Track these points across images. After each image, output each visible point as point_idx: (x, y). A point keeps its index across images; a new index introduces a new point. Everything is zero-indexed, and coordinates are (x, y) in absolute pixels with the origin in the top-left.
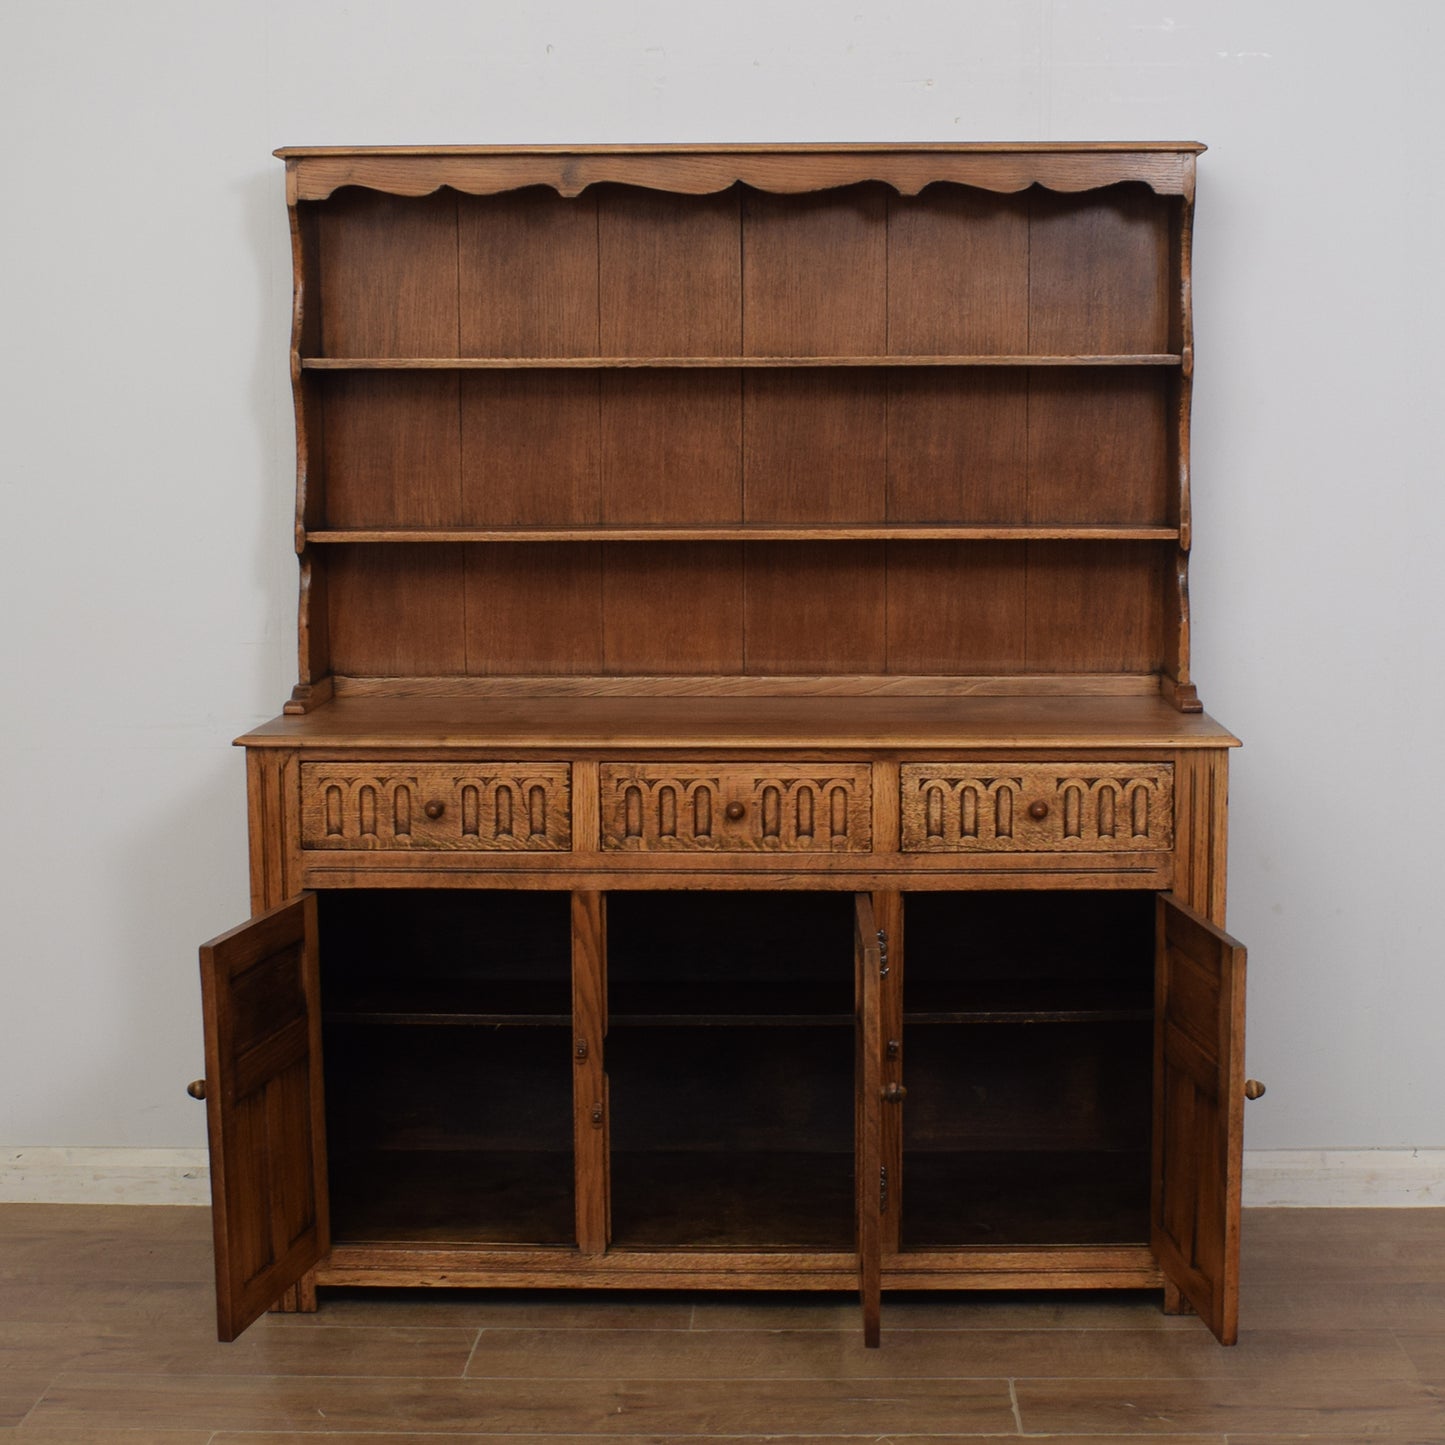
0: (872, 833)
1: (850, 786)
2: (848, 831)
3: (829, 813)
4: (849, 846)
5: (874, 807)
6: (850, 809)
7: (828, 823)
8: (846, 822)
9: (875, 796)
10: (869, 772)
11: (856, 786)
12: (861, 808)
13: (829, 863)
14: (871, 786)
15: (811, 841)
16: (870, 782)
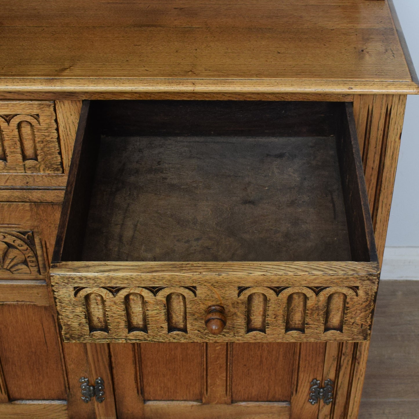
0: (62, 158)
1: (35, 121)
2: (39, 157)
3: (18, 143)
4: (41, 169)
5: (61, 137)
6: (37, 140)
7: (19, 150)
8: (35, 150)
9: (61, 129)
10: (52, 109)
11: (41, 121)
12: (48, 139)
13: (25, 182)
14: (56, 120)
15: (6, 165)
16: (55, 118)
